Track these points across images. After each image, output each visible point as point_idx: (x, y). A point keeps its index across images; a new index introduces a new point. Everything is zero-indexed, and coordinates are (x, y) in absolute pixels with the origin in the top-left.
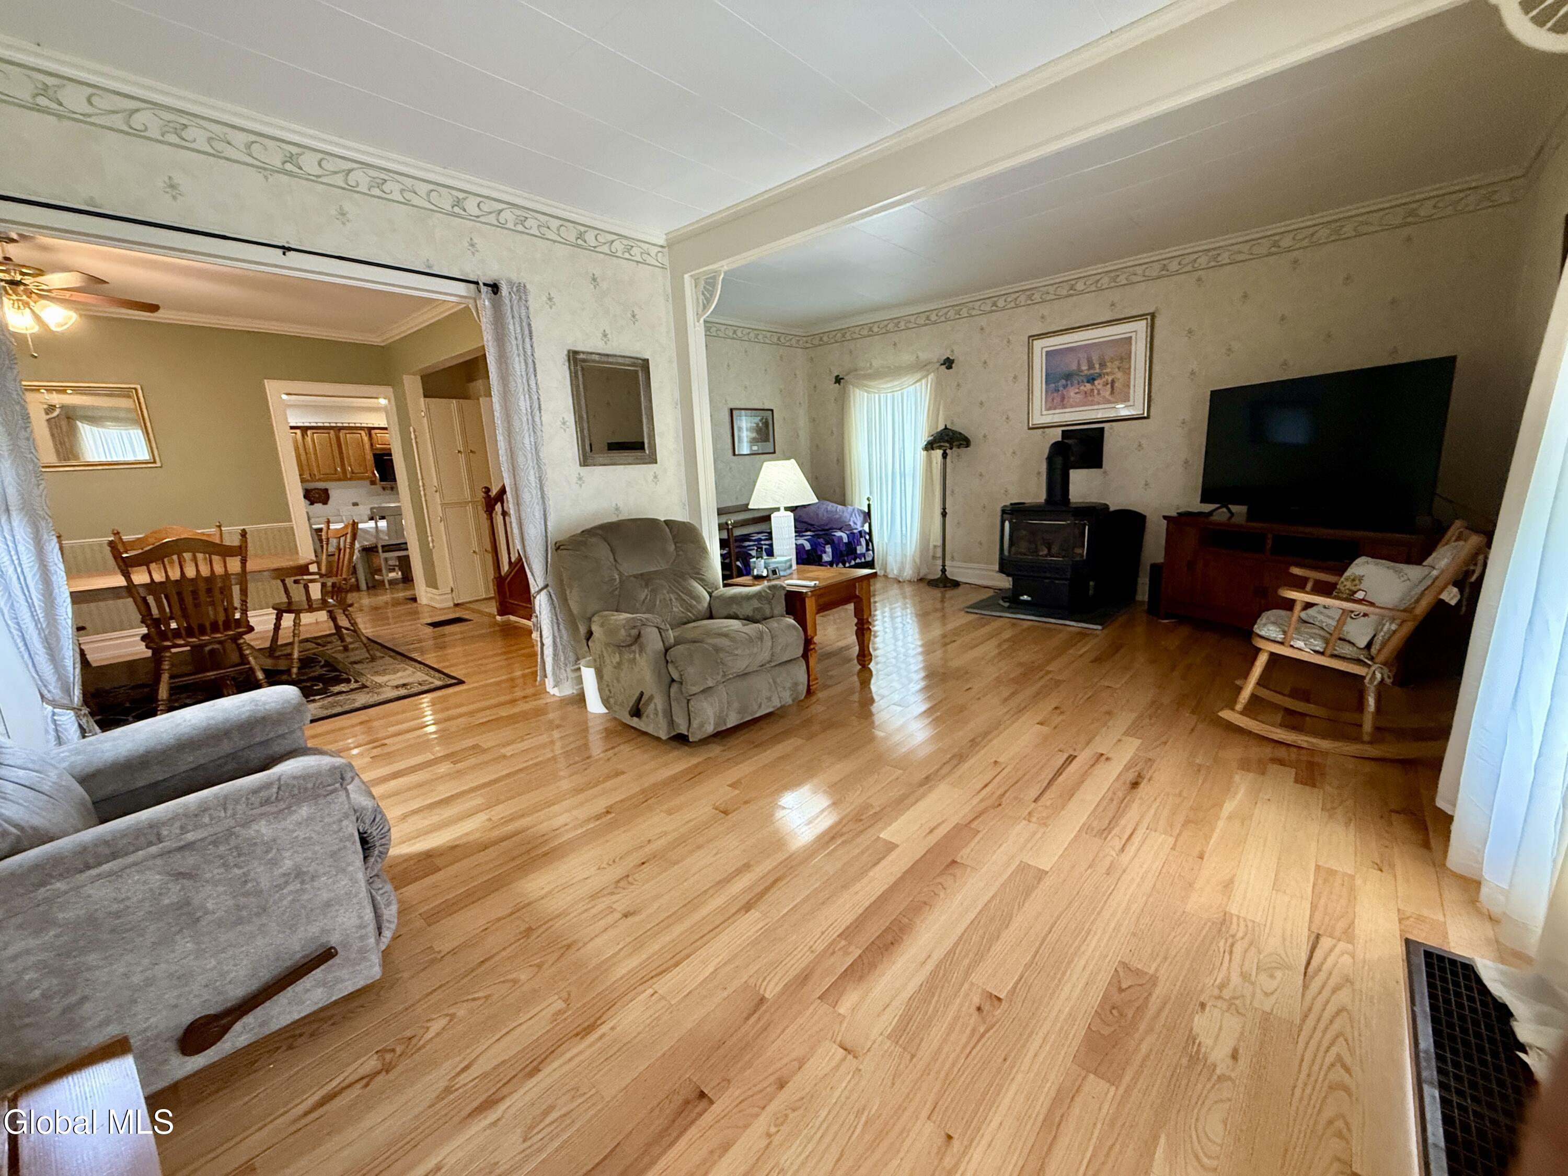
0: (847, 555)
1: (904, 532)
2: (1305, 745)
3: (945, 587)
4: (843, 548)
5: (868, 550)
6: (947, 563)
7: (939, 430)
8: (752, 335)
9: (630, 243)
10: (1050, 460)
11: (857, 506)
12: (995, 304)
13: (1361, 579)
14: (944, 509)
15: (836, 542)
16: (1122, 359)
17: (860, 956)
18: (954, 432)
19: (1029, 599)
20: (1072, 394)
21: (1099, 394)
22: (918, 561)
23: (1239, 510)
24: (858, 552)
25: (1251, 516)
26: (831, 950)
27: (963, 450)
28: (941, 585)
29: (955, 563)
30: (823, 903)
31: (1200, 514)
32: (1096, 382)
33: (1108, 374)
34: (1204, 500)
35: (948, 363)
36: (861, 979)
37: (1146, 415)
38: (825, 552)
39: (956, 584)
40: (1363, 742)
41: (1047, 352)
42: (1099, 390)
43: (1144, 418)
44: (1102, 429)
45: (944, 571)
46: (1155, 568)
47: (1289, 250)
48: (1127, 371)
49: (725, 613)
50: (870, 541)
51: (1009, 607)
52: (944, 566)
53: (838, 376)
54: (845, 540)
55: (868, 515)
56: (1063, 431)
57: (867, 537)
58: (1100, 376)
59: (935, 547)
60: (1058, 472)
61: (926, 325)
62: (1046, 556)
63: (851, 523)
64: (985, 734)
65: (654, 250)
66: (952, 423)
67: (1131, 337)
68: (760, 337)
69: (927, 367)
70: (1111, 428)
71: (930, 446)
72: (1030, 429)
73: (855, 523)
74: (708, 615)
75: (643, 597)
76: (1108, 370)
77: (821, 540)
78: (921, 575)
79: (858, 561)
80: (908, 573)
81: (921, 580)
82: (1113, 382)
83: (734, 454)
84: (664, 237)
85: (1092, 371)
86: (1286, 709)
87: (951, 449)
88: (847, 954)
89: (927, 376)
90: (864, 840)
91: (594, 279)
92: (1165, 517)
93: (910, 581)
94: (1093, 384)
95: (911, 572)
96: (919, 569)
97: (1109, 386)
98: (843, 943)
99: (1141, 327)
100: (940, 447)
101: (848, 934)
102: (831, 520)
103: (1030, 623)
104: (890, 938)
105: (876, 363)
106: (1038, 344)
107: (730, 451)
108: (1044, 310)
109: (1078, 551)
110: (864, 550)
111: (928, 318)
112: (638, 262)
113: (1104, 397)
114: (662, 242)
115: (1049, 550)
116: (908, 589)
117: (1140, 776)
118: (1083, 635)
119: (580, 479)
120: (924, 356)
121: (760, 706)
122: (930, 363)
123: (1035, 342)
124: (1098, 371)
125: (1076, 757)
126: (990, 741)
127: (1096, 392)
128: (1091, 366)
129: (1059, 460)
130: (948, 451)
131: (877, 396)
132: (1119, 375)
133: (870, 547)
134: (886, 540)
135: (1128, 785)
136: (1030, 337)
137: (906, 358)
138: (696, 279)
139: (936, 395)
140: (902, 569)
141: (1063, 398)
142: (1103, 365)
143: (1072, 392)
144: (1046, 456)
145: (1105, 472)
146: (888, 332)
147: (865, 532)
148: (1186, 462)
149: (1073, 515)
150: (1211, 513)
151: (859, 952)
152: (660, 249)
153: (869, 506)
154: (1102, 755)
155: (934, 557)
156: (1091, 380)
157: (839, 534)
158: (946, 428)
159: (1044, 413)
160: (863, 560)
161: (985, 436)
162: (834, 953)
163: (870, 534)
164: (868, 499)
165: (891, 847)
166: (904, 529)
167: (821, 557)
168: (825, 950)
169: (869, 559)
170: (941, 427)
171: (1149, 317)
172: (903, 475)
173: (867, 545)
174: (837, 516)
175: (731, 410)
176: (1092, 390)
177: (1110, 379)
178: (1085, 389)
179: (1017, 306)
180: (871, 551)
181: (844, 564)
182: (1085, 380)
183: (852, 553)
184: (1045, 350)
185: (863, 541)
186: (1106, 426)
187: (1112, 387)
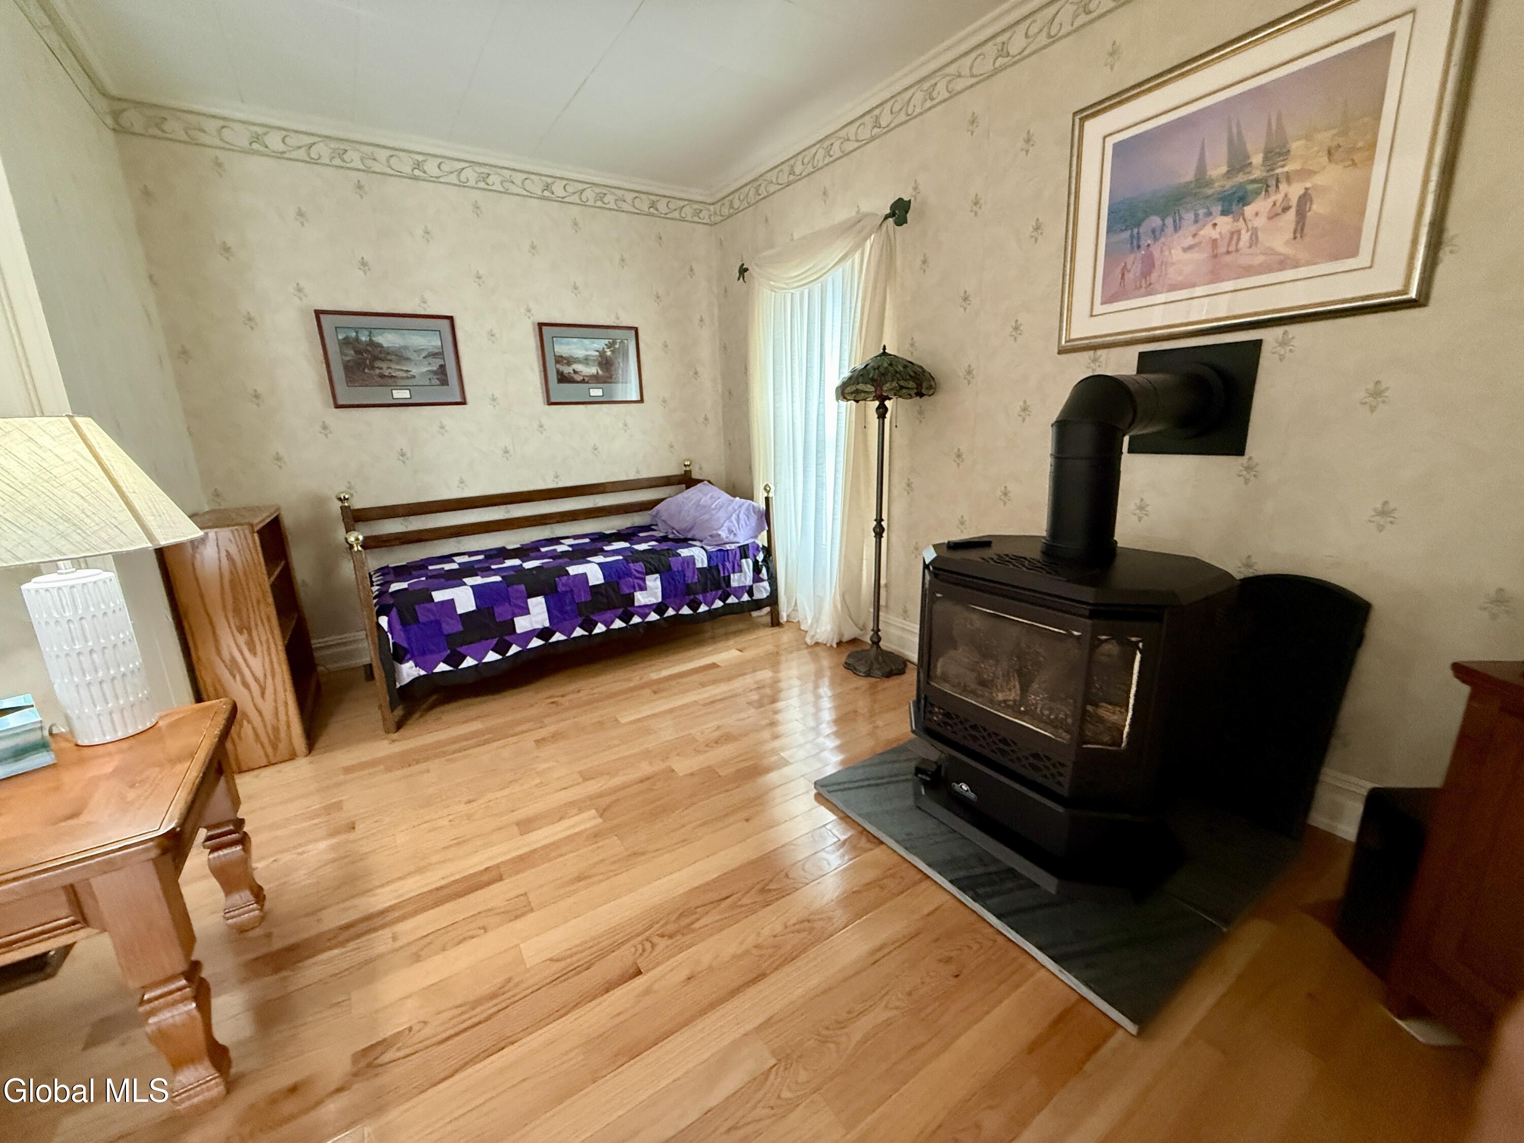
0: (704, 591)
4: (692, 578)
5: (757, 579)
10: (1065, 426)
14: (879, 520)
15: (676, 567)
18: (904, 364)
19: (972, 796)
21: (1254, 240)
24: (734, 584)
32: (1249, 210)
33: (1288, 178)
35: (900, 212)
37: (1413, 294)
38: (643, 588)
42: (1254, 232)
43: (1409, 304)
45: (876, 639)
50: (765, 565)
52: (876, 631)
53: (742, 265)
54: (702, 561)
55: (764, 519)
56: (1142, 355)
57: (760, 557)
58: (1265, 186)
61: (872, 139)
63: (723, 534)
68: (609, 199)
69: (867, 226)
70: (1285, 342)
71: (850, 391)
72: (1059, 351)
73: (730, 531)
76: (1290, 167)
77: (640, 566)
78: (846, 638)
79: (732, 600)
80: (825, 630)
82: (1305, 199)
83: (549, 402)
85: (1241, 178)
89: (860, 245)
93: (827, 646)
95: (829, 627)
96: (841, 625)
97: (1291, 215)
100: (873, 394)
105: (797, 230)
106: (1098, 128)
107: (540, 398)
110: (749, 581)
113: (1270, 252)
116: (824, 662)
120: (863, 204)
122: (872, 216)
123: (1090, 123)
124: (1259, 174)
127: (1245, 237)
128: (1239, 162)
129: (1085, 433)
130: (890, 403)
132: (1328, 175)
133: (767, 574)
136: (1076, 114)
137: (836, 214)
140: (817, 621)
141: (1149, 265)
145: (1244, 468)
146: (814, 170)
147: (757, 548)
153: (770, 499)
157: (684, 552)
158: (886, 354)
159: (1099, 308)
160: (746, 597)
161: (969, 372)
163: (768, 551)
164: (766, 488)
169: (762, 591)
170: (875, 352)
173: (757, 570)
174: (711, 517)
175: (541, 325)
176: (1235, 234)
177: (1295, 191)
178: (1215, 234)
179: (1054, 40)
180: (766, 584)
181: (694, 606)
182: (1217, 209)
183: (717, 586)
184: (1110, 142)
185: (747, 565)
186: (1268, 336)
187: (1301, 214)
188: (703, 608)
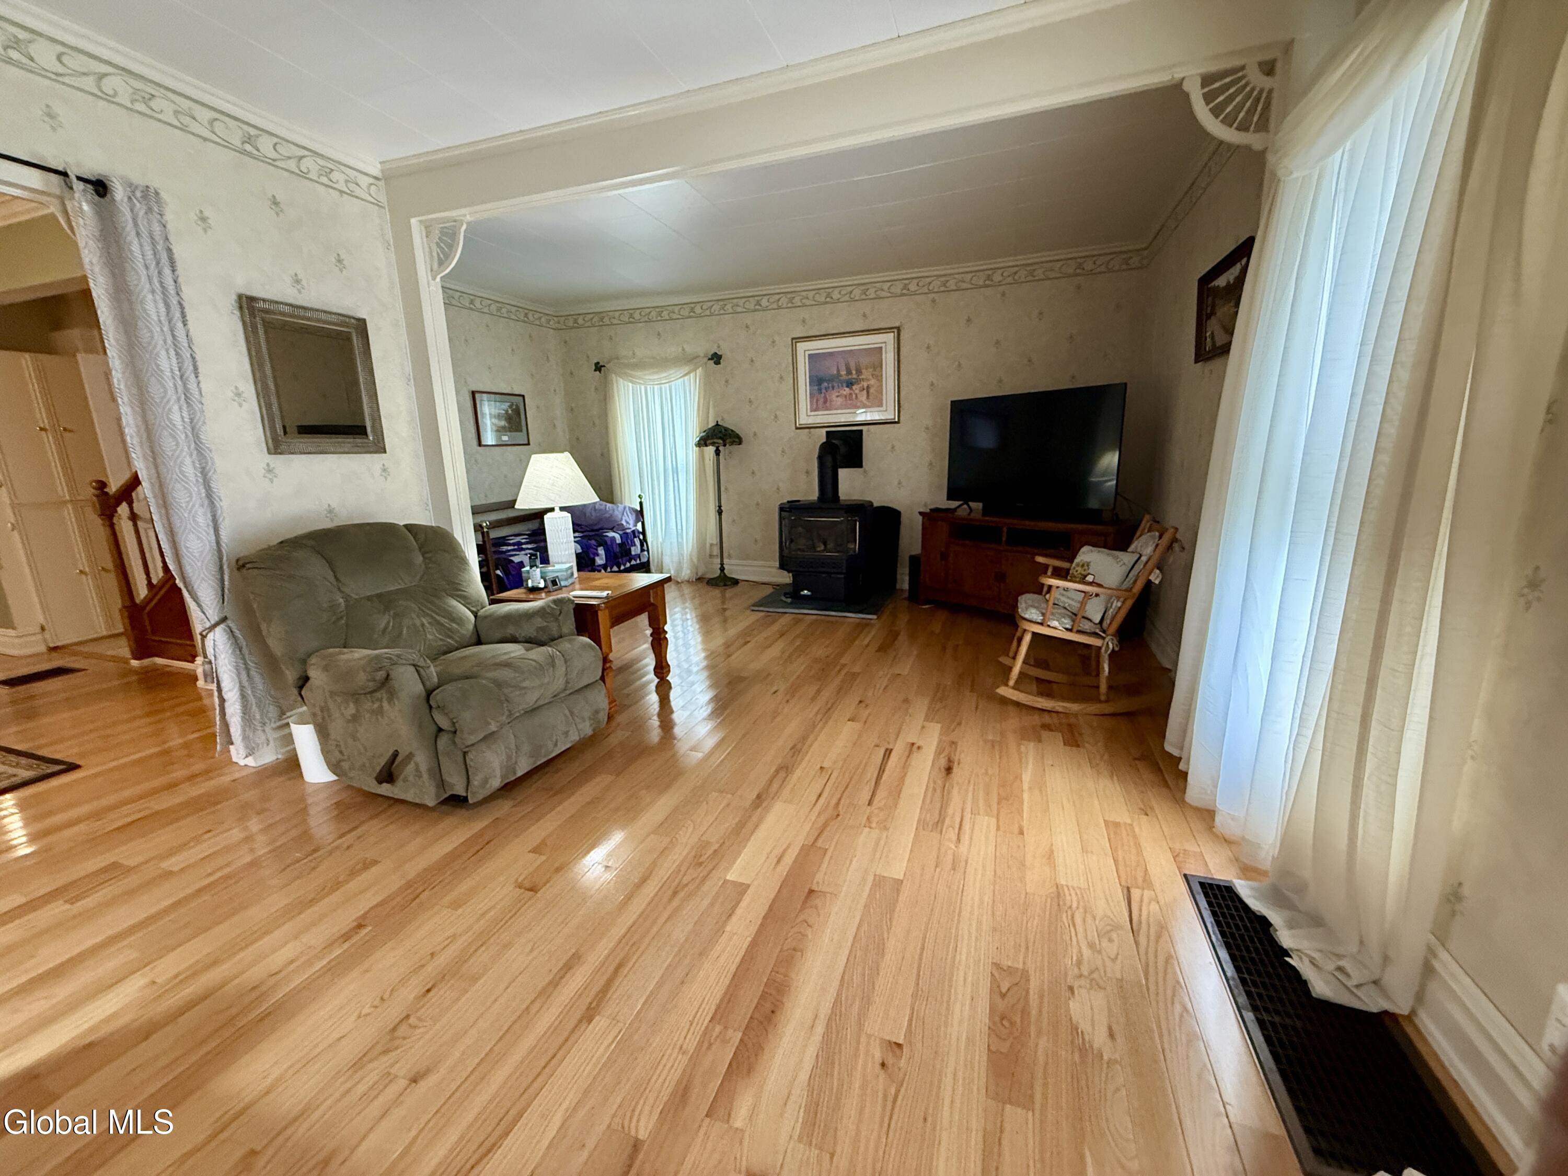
0: (622, 557)
1: (680, 531)
2: (1060, 710)
3: (725, 585)
4: (617, 550)
5: (642, 550)
6: (725, 561)
7: (710, 426)
8: (493, 308)
9: (329, 166)
10: (820, 458)
11: (627, 504)
12: (758, 303)
13: (1088, 564)
14: (720, 507)
15: (609, 543)
16: (874, 368)
17: (741, 1040)
18: (726, 429)
19: (809, 593)
20: (835, 398)
21: (857, 398)
22: (695, 560)
23: (977, 506)
24: (633, 553)
25: (985, 511)
26: (706, 1044)
27: (735, 447)
28: (722, 584)
29: (733, 561)
30: (682, 982)
31: (947, 510)
32: (854, 387)
33: (863, 380)
34: (950, 497)
35: (716, 358)
36: (750, 1071)
37: (896, 420)
38: (598, 555)
39: (736, 582)
40: (1100, 701)
41: (809, 355)
42: (856, 395)
43: (895, 423)
44: (861, 431)
45: (722, 569)
46: (914, 560)
47: (1000, 284)
48: (879, 378)
49: (498, 635)
50: (644, 542)
51: (791, 603)
52: (722, 564)
53: (598, 363)
54: (619, 541)
55: (640, 514)
56: (827, 432)
57: (641, 537)
58: (858, 381)
59: (712, 545)
60: (829, 471)
61: (690, 317)
62: (823, 551)
63: (624, 523)
64: (804, 738)
65: (364, 181)
66: (723, 420)
67: (881, 348)
68: (504, 310)
69: (695, 361)
70: (868, 431)
71: (703, 442)
72: (797, 428)
73: (627, 523)
74: (474, 640)
75: (382, 626)
76: (862, 377)
77: (593, 542)
78: (700, 574)
79: (633, 562)
80: (686, 573)
81: (700, 579)
83: (480, 444)
84: (379, 166)
85: (850, 377)
86: (1037, 679)
87: (725, 445)
88: (726, 1042)
89: (695, 370)
90: (711, 887)
91: (275, 203)
92: (921, 513)
93: (688, 581)
94: (851, 389)
95: (688, 572)
96: (697, 569)
97: (865, 392)
98: (718, 1028)
99: (890, 338)
100: (713, 444)
101: (721, 1014)
102: (600, 520)
103: (814, 617)
104: (768, 1006)
105: (640, 352)
106: (801, 347)
107: (475, 442)
108: (804, 313)
109: (851, 546)
110: (639, 551)
111: (692, 310)
112: (342, 192)
113: (861, 402)
114: (375, 170)
115: (825, 544)
116: (687, 590)
117: (950, 761)
118: (863, 626)
119: (269, 470)
120: (690, 349)
121: (556, 745)
122: (698, 357)
123: (798, 344)
124: (855, 376)
125: (891, 750)
126: (810, 746)
127: (853, 396)
128: (849, 372)
129: (829, 459)
130: (721, 448)
131: (643, 387)
132: (872, 382)
133: (645, 548)
134: (660, 540)
135: (944, 773)
136: (793, 339)
137: (672, 350)
138: (428, 228)
139: (705, 391)
140: (679, 568)
141: (826, 401)
142: (859, 371)
143: (833, 395)
144: (817, 455)
145: (865, 472)
146: (650, 321)
147: (639, 532)
148: (931, 464)
149: (846, 513)
150: (955, 510)
151: (739, 1035)
152: (372, 181)
153: (641, 504)
154: (913, 744)
155: (711, 556)
156: (850, 384)
157: (611, 534)
158: (717, 425)
159: (810, 414)
160: (638, 561)
161: (755, 434)
162: (710, 1045)
163: (644, 533)
164: (640, 497)
165: (742, 889)
166: (679, 527)
167: (593, 561)
168: (700, 1044)
169: (644, 560)
170: (712, 424)
171: (896, 331)
172: (676, 471)
173: (642, 545)
174: (607, 515)
175: (473, 393)
176: (851, 394)
177: (865, 384)
178: (845, 393)
179: (780, 308)
180: (646, 553)
181: (619, 567)
182: (845, 385)
183: (627, 555)
184: (807, 353)
185: (637, 541)
186: (864, 428)
187: (868, 392)
188: (622, 568)
